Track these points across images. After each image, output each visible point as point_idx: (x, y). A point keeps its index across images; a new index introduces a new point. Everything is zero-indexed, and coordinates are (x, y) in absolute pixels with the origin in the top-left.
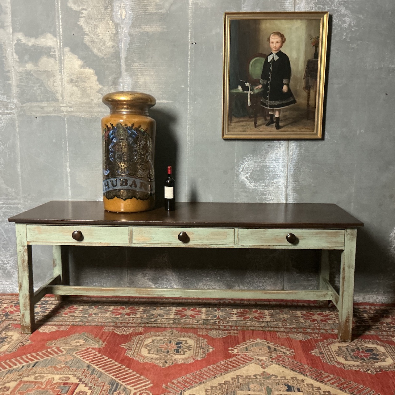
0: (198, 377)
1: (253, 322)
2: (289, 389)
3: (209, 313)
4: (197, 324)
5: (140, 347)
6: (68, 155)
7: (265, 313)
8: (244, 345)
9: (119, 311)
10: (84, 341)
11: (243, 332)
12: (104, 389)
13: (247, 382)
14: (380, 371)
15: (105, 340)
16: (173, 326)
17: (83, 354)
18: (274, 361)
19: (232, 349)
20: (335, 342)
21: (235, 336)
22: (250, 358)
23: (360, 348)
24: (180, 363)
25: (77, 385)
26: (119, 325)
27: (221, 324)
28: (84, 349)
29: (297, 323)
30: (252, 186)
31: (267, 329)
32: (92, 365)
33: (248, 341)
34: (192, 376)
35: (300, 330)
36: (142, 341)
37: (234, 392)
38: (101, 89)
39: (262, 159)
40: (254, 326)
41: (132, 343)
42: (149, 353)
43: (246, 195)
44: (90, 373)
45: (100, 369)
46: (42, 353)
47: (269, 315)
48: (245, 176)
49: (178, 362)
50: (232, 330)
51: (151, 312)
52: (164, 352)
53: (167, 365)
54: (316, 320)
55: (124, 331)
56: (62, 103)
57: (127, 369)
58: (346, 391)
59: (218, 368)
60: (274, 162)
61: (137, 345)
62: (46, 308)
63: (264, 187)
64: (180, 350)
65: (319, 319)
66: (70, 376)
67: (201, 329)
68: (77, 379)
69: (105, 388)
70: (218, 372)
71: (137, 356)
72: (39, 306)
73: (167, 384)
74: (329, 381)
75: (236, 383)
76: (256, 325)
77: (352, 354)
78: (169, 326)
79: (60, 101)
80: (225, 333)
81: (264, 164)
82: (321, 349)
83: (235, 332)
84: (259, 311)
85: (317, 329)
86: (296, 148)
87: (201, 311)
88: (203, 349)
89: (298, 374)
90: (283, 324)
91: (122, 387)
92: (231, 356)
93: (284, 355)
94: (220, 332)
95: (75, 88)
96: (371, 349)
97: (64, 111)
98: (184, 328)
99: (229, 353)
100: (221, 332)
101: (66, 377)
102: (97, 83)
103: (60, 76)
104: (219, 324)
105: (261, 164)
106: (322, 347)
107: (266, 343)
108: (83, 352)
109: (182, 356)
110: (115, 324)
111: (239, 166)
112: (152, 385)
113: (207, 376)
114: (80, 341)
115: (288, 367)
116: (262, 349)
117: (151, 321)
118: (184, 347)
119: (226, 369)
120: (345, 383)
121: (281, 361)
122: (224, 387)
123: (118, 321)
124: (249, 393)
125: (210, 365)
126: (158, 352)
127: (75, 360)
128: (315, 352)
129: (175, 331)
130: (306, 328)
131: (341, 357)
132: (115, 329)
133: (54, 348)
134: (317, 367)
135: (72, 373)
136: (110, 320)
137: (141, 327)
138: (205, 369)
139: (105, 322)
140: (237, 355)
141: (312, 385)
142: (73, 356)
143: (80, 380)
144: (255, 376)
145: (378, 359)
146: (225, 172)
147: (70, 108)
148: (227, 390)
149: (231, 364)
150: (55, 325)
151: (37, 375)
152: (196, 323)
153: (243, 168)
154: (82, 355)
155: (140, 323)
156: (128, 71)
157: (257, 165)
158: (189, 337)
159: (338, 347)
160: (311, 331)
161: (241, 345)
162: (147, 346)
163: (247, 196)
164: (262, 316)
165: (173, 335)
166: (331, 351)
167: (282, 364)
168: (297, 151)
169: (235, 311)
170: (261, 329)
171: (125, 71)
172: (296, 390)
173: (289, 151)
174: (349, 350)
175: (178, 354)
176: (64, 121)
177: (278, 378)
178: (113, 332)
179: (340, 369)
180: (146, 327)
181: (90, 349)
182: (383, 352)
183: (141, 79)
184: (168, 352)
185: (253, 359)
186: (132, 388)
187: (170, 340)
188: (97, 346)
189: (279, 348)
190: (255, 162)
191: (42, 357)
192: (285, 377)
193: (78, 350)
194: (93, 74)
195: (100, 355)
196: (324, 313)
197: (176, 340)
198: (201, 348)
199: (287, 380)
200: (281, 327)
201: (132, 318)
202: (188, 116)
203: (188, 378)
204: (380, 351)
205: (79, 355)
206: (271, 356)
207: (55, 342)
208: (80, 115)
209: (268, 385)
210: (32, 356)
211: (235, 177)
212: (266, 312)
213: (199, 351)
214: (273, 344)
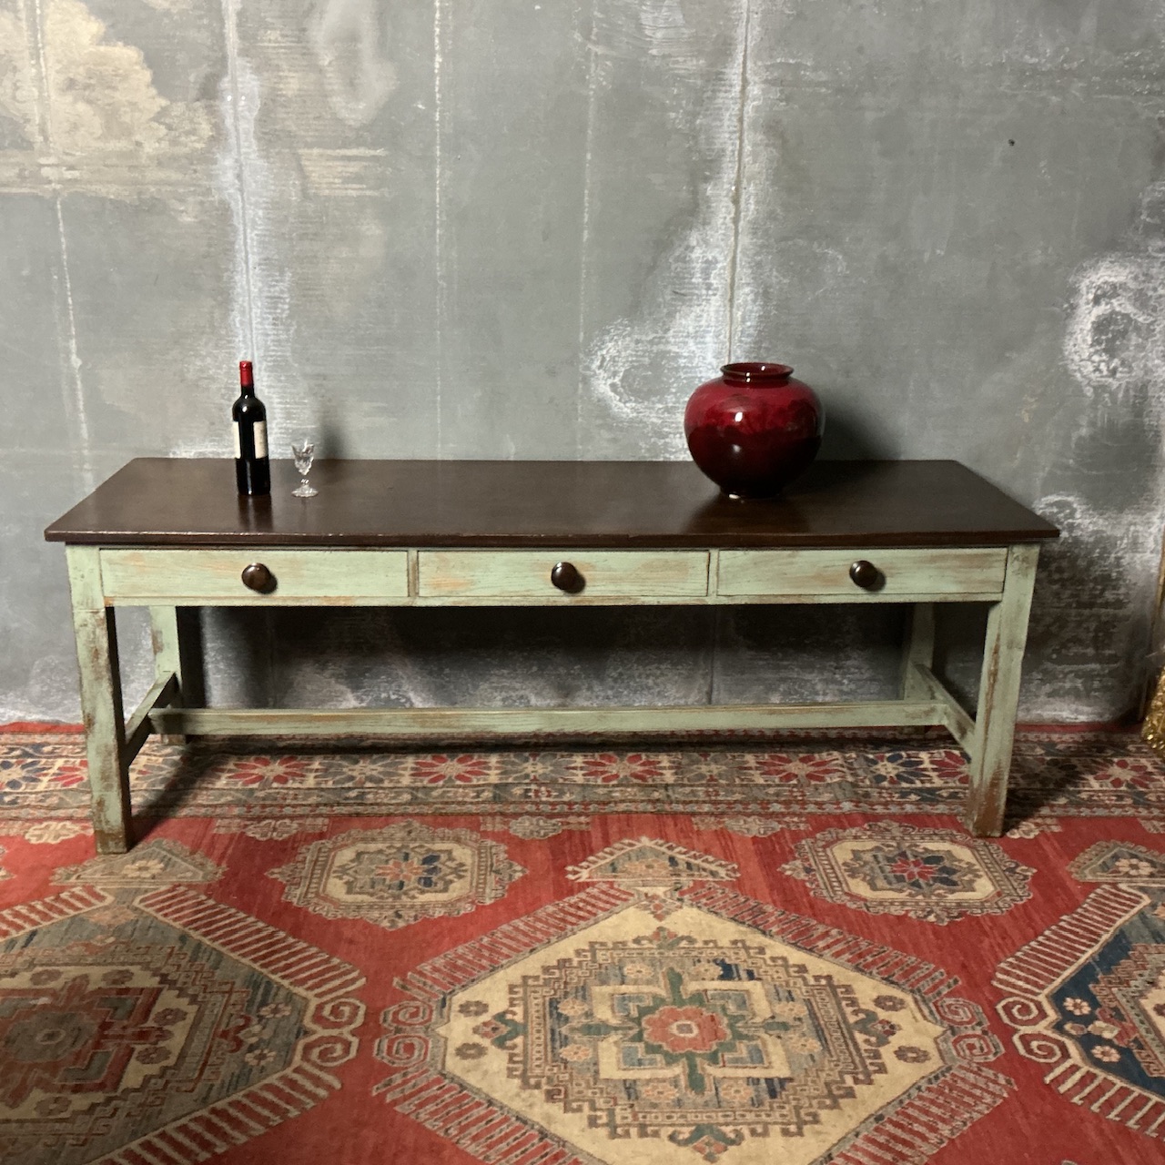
0: (486, 953)
1: (629, 790)
2: (728, 972)
3: (509, 767)
4: (478, 803)
5: (322, 874)
6: (72, 318)
7: (659, 762)
8: (605, 858)
9: (252, 771)
10: (162, 865)
11: (604, 820)
12: (232, 1002)
13: (616, 960)
14: (960, 915)
15: (222, 857)
16: (410, 809)
17: (163, 901)
18: (686, 897)
19: (576, 869)
20: (844, 839)
21: (582, 832)
22: (625, 893)
23: (909, 853)
24: (437, 915)
25: (156, 993)
26: (256, 811)
27: (544, 799)
28: (163, 888)
29: (746, 785)
30: (629, 411)
31: (667, 807)
32: (192, 932)
33: (617, 845)
34: (471, 951)
35: (752, 807)
36: (328, 857)
37: (584, 988)
38: (164, 112)
39: (657, 333)
40: (631, 801)
41: (300, 865)
42: (349, 892)
43: (613, 436)
44: (187, 959)
45: (216, 945)
46: (45, 904)
47: (670, 768)
48: (609, 382)
49: (431, 912)
50: (573, 814)
51: (344, 770)
52: (390, 887)
53: (401, 924)
54: (796, 776)
55: (275, 829)
56: (42, 154)
57: (291, 940)
58: (871, 973)
59: (539, 925)
60: (691, 342)
61: (313, 870)
62: (38, 766)
63: (663, 413)
64: (434, 878)
65: (803, 773)
66: (133, 969)
67: (490, 814)
68: (154, 975)
69: (234, 997)
70: (539, 935)
71: (315, 900)
72: (18, 763)
73: (405, 975)
74: (828, 947)
75: (590, 964)
76: (636, 798)
77: (888, 869)
78: (401, 810)
79: (36, 147)
80: (554, 825)
81: (662, 347)
82: (807, 860)
83: (583, 819)
84: (644, 757)
85: (797, 802)
86: (754, 301)
87: (485, 763)
88: (497, 872)
89: (748, 930)
90: (707, 792)
91: (282, 994)
92: (572, 889)
93: (710, 879)
94: (541, 823)
95: (81, 107)
96: (937, 854)
97: (52, 178)
98: (441, 814)
99: (567, 880)
100: (545, 822)
101: (120, 972)
102: (153, 91)
103: (34, 71)
104: (538, 800)
105: (655, 348)
106: (810, 855)
107: (663, 849)
108: (161, 898)
109: (442, 897)
110: (245, 809)
111: (589, 354)
112: (363, 981)
113: (510, 947)
114: (151, 863)
115: (723, 912)
116: (656, 865)
117: (347, 799)
118: (445, 870)
119: (562, 925)
120: (869, 952)
121: (704, 896)
122: (557, 975)
123: (252, 801)
124: (624, 988)
125: (518, 916)
126: (373, 887)
127: (141, 919)
128: (792, 869)
129: (416, 824)
130: (769, 802)
131: (858, 880)
132: (246, 826)
133: (77, 890)
134: (797, 910)
135: (138, 959)
136: (229, 798)
137: (321, 815)
138: (505, 927)
139: (216, 806)
140: (588, 885)
141: (784, 959)
142: (136, 909)
143: (164, 979)
144: (637, 941)
145: (955, 884)
146: (552, 373)
147: (67, 170)
148: (566, 983)
149: (572, 910)
150: (70, 818)
151: (39, 969)
152: (473, 797)
153: (603, 359)
154: (158, 907)
155: (318, 805)
156: (247, 56)
157: (645, 351)
158: (458, 840)
159: (853, 851)
160: (783, 810)
161: (598, 857)
162: (344, 870)
163: (615, 440)
164: (654, 770)
165: (413, 835)
166: (833, 863)
167: (706, 904)
168: (755, 309)
169: (579, 760)
170: (650, 807)
171: (239, 55)
172: (744, 975)
173: (734, 310)
174: (880, 859)
175: (428, 892)
176: (54, 210)
177: (697, 945)
178: (243, 833)
179: (858, 913)
180: (336, 816)
181: (182, 889)
182: (968, 863)
183: (291, 80)
184: (401, 885)
185: (632, 895)
186: (310, 994)
187: (404, 850)
188: (199, 878)
189: (698, 862)
190: (637, 342)
191: (45, 916)
192: (715, 942)
193: (146, 891)
194: (136, 63)
195: (211, 902)
196: (816, 756)
197: (422, 850)
198: (491, 871)
199: (722, 948)
200: (704, 802)
201: (291, 792)
202: (438, 200)
203: (460, 957)
204: (960, 861)
205: (151, 905)
206: (679, 886)
207: (76, 871)
208: (102, 190)
209: (671, 965)
210: (17, 915)
211: (580, 386)
212: (664, 760)
213: (485, 879)
214: (684, 850)
